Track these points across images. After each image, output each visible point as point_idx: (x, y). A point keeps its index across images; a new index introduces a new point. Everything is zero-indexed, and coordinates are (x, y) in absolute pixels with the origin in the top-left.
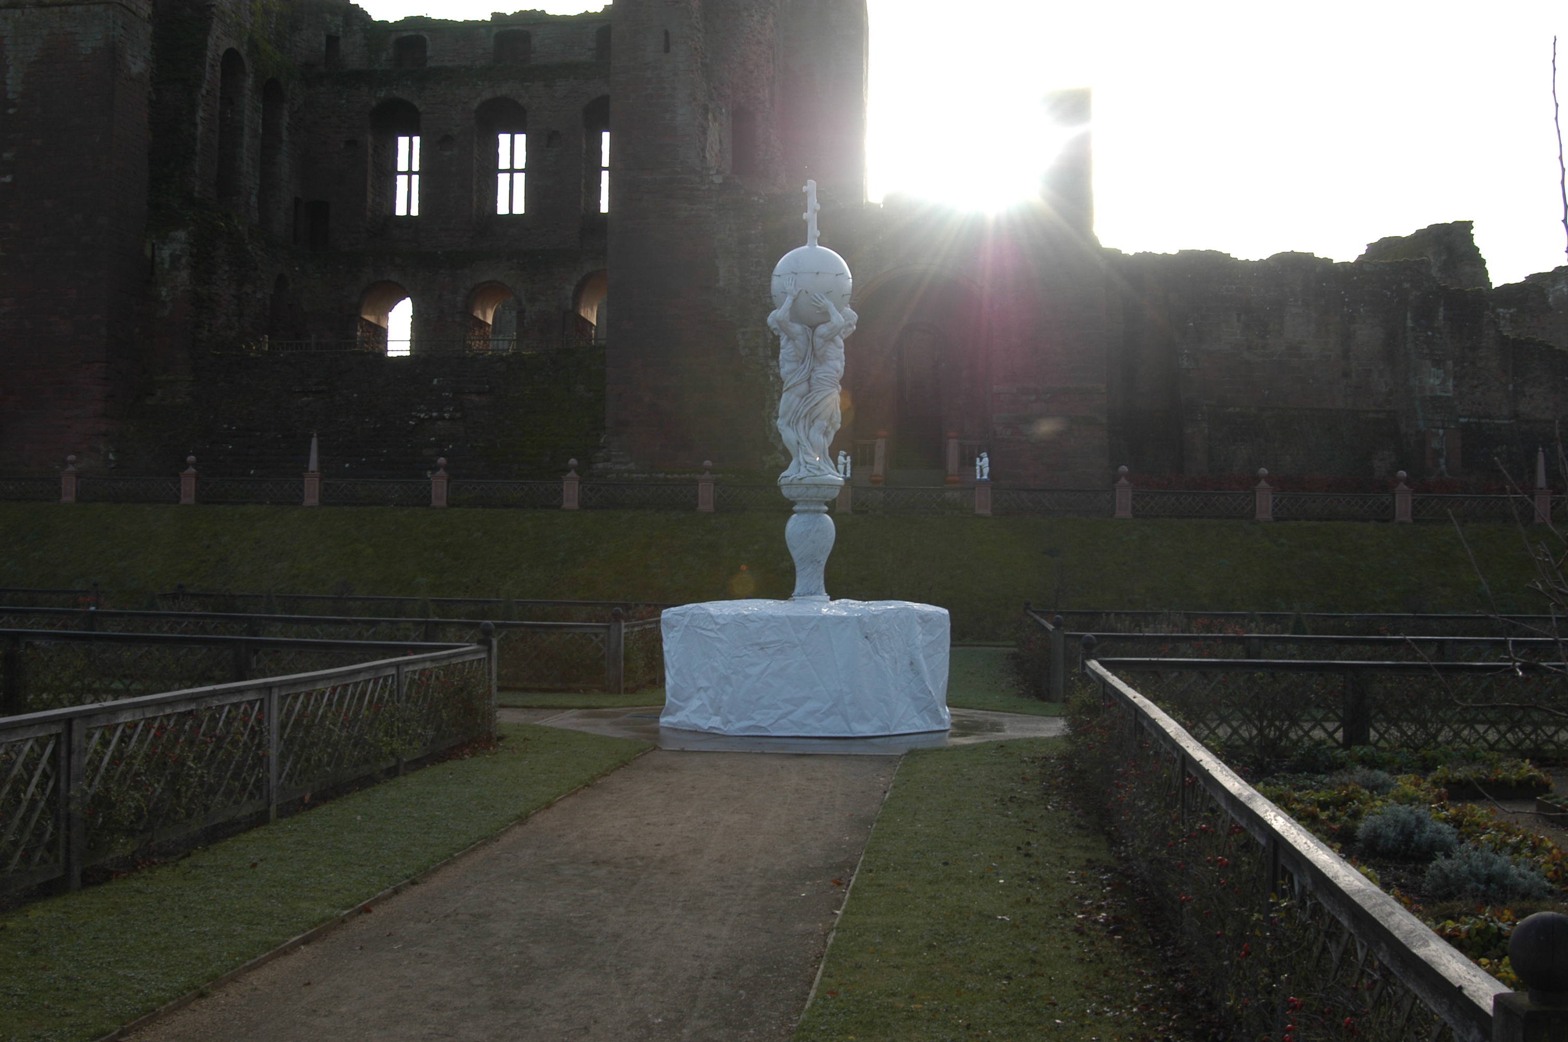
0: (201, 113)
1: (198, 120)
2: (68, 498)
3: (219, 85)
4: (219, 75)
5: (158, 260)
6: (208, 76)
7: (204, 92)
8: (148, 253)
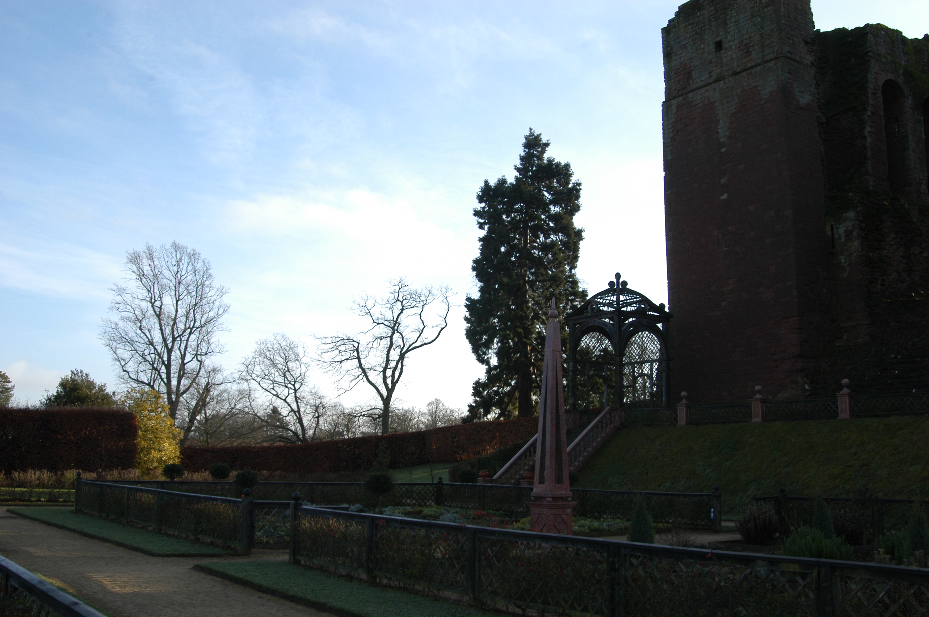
0: (868, 129)
1: (866, 134)
2: (757, 419)
3: (882, 107)
4: (881, 100)
5: (836, 236)
6: (871, 101)
7: (869, 113)
8: (828, 232)
